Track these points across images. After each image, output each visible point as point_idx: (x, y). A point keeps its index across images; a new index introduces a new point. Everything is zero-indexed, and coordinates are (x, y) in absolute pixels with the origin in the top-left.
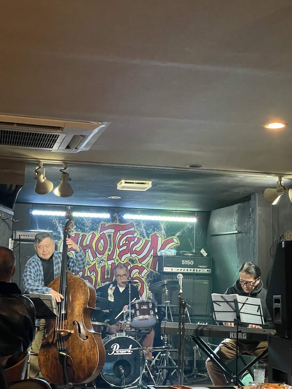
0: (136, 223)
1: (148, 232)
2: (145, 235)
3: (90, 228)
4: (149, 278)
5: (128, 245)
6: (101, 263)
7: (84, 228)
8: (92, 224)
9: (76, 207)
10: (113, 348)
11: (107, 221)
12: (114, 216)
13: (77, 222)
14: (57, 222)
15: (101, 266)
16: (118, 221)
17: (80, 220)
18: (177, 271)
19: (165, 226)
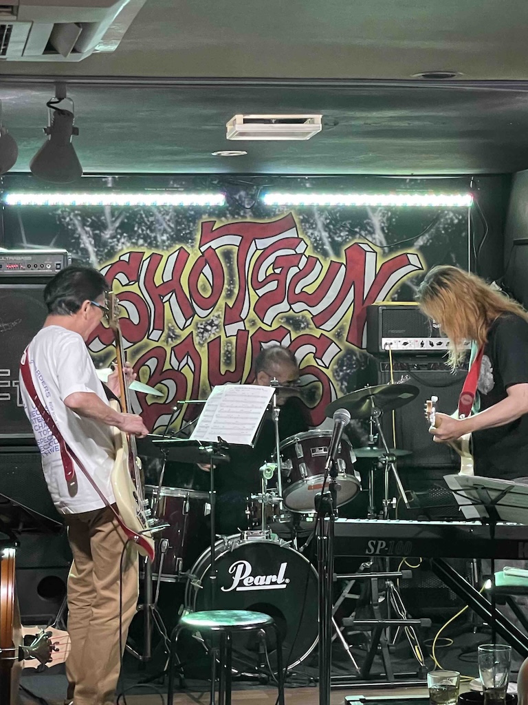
0: (300, 214)
1: (336, 239)
2: (328, 247)
3: (172, 236)
4: (345, 368)
5: (281, 279)
6: (207, 331)
7: (153, 235)
8: (178, 223)
9: (128, 177)
10: (234, 574)
11: (219, 212)
12: (237, 197)
13: (134, 220)
14: (76, 222)
15: (209, 340)
16: (250, 213)
17: (141, 215)
18: (419, 348)
19: (385, 219)
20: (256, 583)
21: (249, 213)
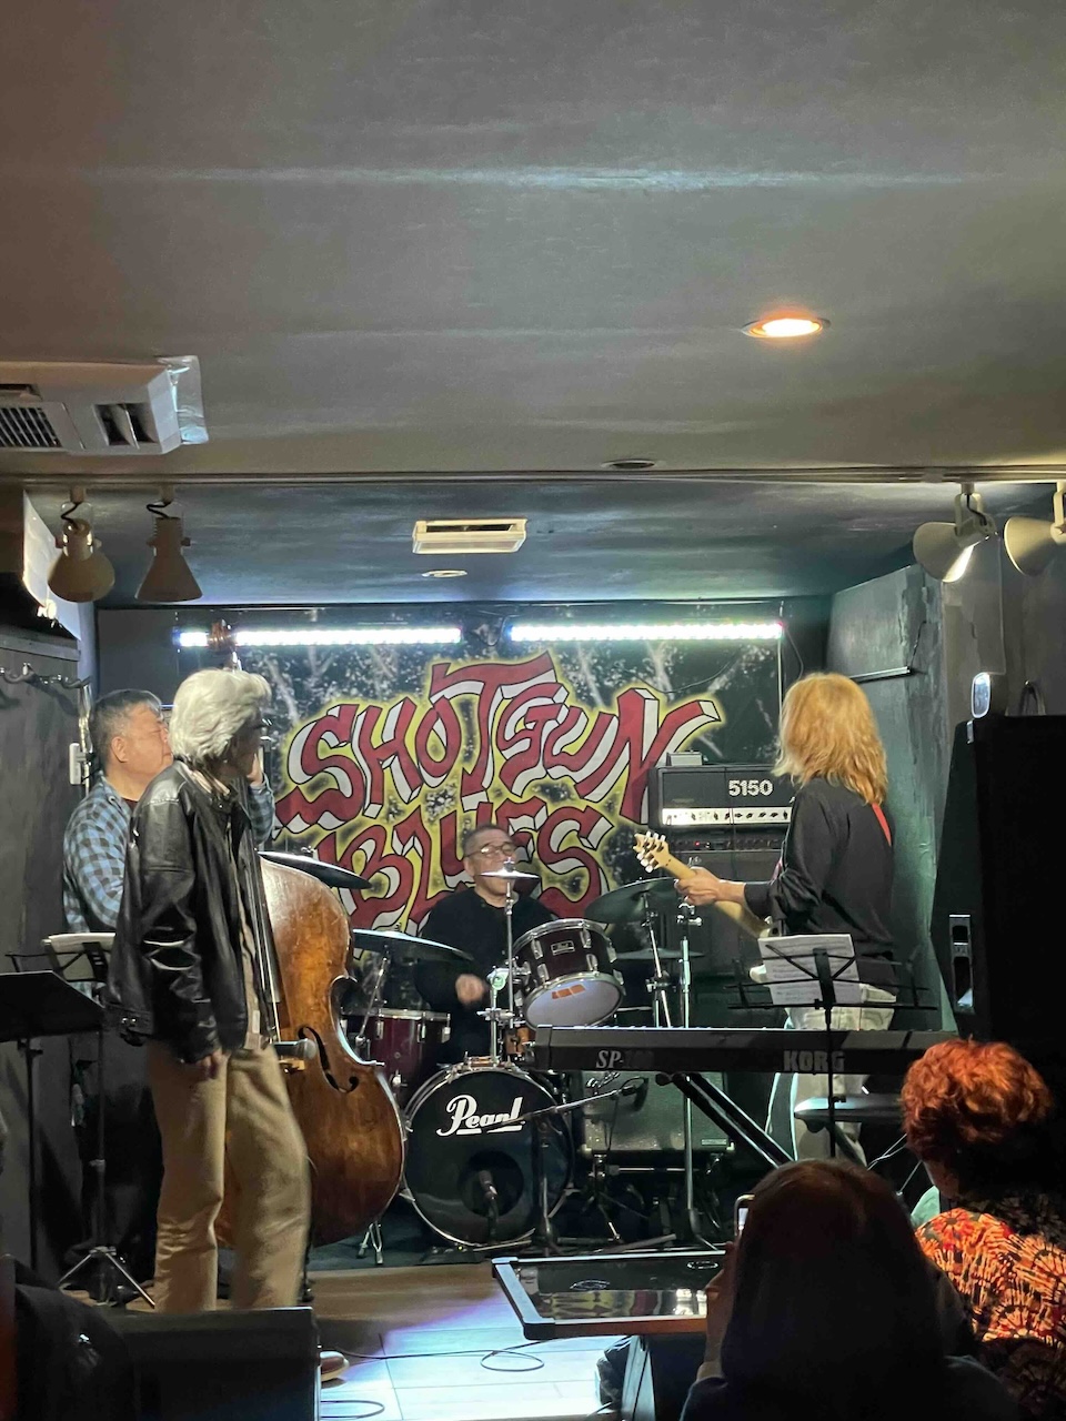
0: (560, 653)
1: (606, 683)
2: (595, 694)
3: (393, 683)
4: (618, 849)
5: (533, 736)
6: (439, 804)
7: (370, 682)
8: (401, 667)
9: (335, 608)
10: (454, 1113)
11: (454, 652)
12: (478, 632)
13: (346, 664)
14: (272, 668)
15: (441, 816)
16: (495, 652)
17: (355, 657)
18: (713, 821)
19: (669, 658)
20: (482, 1124)
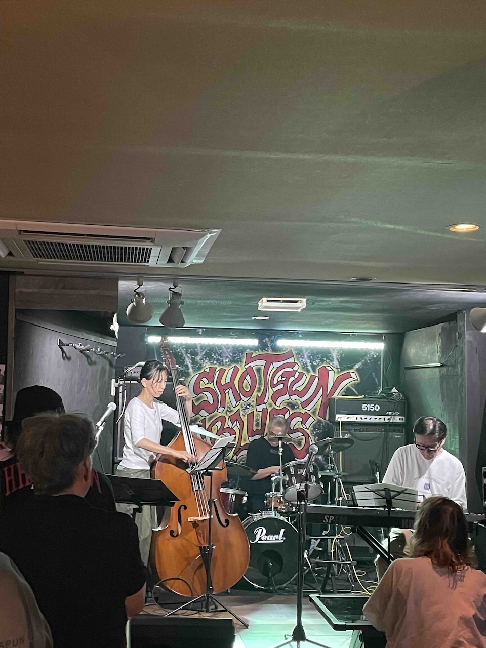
0: (296, 351)
1: (314, 363)
2: (310, 368)
3: (231, 360)
4: (317, 430)
5: (285, 382)
6: (247, 408)
7: (221, 359)
8: (234, 353)
9: (209, 329)
10: (257, 534)
11: (255, 349)
12: (264, 341)
13: (212, 351)
14: (183, 351)
15: (248, 413)
17: (216, 349)
18: (355, 420)
19: (339, 354)
20: (268, 539)
21: (270, 349)
